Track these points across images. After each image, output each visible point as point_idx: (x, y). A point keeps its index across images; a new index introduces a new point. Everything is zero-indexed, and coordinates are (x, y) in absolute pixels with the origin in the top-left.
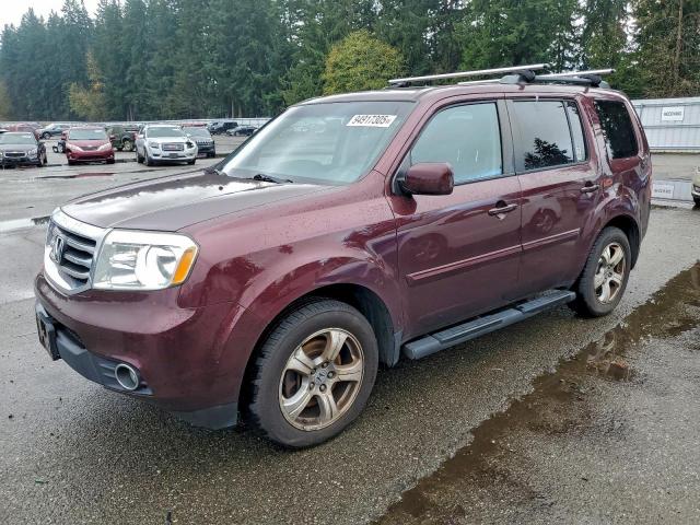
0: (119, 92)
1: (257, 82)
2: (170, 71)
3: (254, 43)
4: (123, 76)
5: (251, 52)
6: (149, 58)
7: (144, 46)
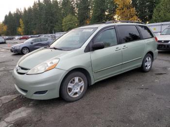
4: (27, 25)
6: (32, 21)
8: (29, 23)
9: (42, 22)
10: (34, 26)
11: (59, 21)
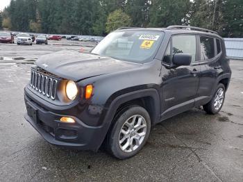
0: (45, 24)
1: (87, 24)
2: (61, 18)
3: (87, 11)
4: (47, 18)
5: (86, 14)
6: (55, 13)
7: (54, 9)
8: (51, 16)
9: (72, 17)
10: (59, 21)
11: (101, 18)
